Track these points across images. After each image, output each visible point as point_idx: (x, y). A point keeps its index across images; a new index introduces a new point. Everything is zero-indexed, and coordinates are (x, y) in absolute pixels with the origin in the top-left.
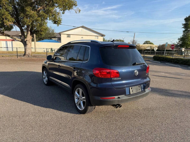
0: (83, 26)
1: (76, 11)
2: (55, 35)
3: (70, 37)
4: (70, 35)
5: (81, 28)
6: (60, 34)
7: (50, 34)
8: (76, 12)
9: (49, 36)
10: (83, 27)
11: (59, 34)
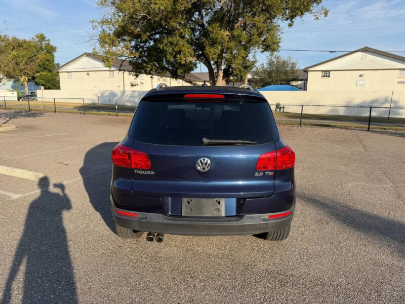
0: (366, 47)
1: (316, 16)
2: (297, 74)
3: (329, 77)
4: (329, 71)
5: (360, 54)
6: (306, 71)
7: (286, 73)
8: (317, 18)
9: (283, 77)
10: (366, 50)
11: (304, 71)
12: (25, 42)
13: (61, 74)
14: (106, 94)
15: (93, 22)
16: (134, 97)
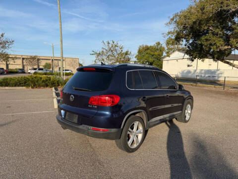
12: (151, 46)
13: (164, 62)
14: (185, 72)
15: (163, 34)
16: (202, 73)
